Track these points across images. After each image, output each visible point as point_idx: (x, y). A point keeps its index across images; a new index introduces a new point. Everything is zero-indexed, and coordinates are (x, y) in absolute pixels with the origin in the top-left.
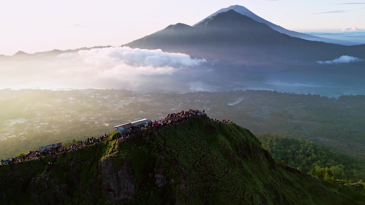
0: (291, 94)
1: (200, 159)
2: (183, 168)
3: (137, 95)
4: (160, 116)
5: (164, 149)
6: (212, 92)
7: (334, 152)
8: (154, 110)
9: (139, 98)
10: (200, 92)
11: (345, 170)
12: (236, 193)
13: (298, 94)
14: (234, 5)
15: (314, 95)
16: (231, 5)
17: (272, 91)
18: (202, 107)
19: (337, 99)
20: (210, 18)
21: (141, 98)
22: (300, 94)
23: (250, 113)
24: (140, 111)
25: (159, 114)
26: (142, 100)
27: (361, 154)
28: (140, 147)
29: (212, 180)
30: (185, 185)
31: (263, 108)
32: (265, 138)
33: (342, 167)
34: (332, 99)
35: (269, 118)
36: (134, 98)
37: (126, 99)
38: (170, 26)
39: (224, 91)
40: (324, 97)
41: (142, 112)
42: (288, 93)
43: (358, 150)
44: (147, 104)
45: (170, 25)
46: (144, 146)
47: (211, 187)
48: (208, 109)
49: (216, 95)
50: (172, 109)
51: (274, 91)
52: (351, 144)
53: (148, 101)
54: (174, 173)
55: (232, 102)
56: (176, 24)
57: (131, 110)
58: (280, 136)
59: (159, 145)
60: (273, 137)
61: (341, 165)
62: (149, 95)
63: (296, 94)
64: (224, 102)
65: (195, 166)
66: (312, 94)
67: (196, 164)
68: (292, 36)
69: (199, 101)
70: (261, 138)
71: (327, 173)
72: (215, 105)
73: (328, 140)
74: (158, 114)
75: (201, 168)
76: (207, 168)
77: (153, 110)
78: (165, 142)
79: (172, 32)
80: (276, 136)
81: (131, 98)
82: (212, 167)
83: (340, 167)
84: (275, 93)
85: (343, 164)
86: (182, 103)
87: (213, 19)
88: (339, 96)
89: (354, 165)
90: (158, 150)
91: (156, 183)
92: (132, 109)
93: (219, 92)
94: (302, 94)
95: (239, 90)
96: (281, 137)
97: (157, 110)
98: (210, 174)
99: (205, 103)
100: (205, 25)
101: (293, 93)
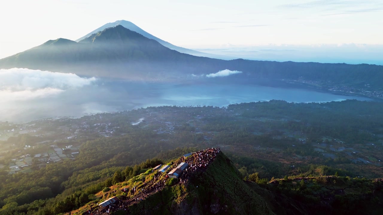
0: (189, 108)
1: (236, 187)
2: (230, 195)
3: (17, 126)
4: (54, 148)
5: (215, 184)
6: (112, 113)
7: (236, 157)
8: (45, 142)
9: (21, 129)
10: (98, 115)
11: (248, 170)
12: (262, 205)
13: (195, 107)
14: (120, 20)
15: (208, 106)
16: (118, 20)
17: (172, 106)
18: (104, 130)
19: (226, 108)
20: (97, 34)
21: (23, 130)
22: (197, 107)
23: (155, 131)
24: (26, 146)
25: (53, 146)
26: (25, 132)
27: (254, 154)
28: (197, 187)
29: (249, 200)
30: (238, 207)
31: (167, 124)
32: (178, 154)
33: (245, 169)
34: (222, 109)
35: (174, 132)
36: (13, 130)
37: (2, 133)
38: (50, 42)
39: (124, 111)
40: (216, 107)
41: (29, 146)
42: (186, 107)
43: (251, 151)
44: (33, 135)
45: (49, 40)
46: (200, 185)
47: (250, 204)
48: (112, 132)
49: (117, 116)
50: (68, 138)
51: (174, 106)
52: (245, 147)
53: (34, 132)
54: (227, 200)
55: (135, 122)
56: (57, 39)
57: (12, 146)
58: (190, 149)
59: (210, 182)
60: (184, 151)
61: (244, 167)
62: (34, 125)
63: (193, 107)
64: (127, 122)
65: (235, 192)
66: (207, 106)
67: (235, 191)
68: (181, 52)
69: (99, 124)
70: (174, 154)
71: (258, 177)
72: (118, 127)
73: (227, 146)
74: (51, 146)
75: (239, 193)
76: (242, 191)
77: (43, 142)
78: (213, 178)
79: (53, 48)
80: (187, 150)
81: (8, 131)
82: (245, 191)
83: (243, 169)
84: (175, 107)
85: (245, 166)
86: (78, 129)
87: (100, 34)
88: (228, 105)
89: (253, 165)
90: (212, 186)
91: (211, 211)
92: (14, 145)
93: (119, 112)
94: (199, 106)
95: (141, 108)
96: (192, 150)
97: (48, 141)
98: (246, 196)
99: (107, 126)
100: (93, 40)
101: (191, 106)
